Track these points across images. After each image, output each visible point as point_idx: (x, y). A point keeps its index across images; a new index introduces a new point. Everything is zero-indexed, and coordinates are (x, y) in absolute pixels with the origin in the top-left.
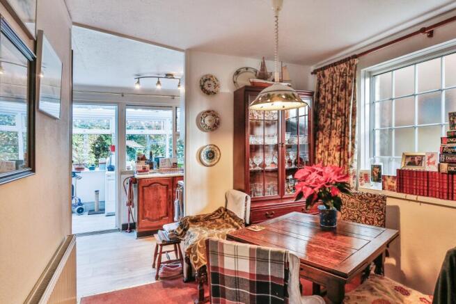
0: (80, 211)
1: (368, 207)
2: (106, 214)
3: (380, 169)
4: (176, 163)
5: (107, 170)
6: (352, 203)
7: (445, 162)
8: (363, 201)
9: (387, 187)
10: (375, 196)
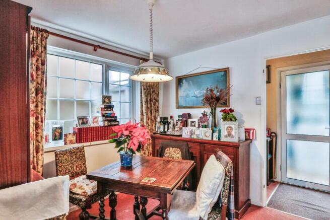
1: (76, 158)
3: (62, 130)
6: (66, 159)
7: (105, 121)
8: (73, 155)
9: (68, 142)
10: (79, 148)
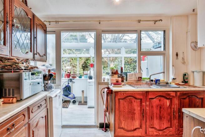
0: (74, 102)
2: (87, 106)
4: (141, 78)
5: (88, 78)
